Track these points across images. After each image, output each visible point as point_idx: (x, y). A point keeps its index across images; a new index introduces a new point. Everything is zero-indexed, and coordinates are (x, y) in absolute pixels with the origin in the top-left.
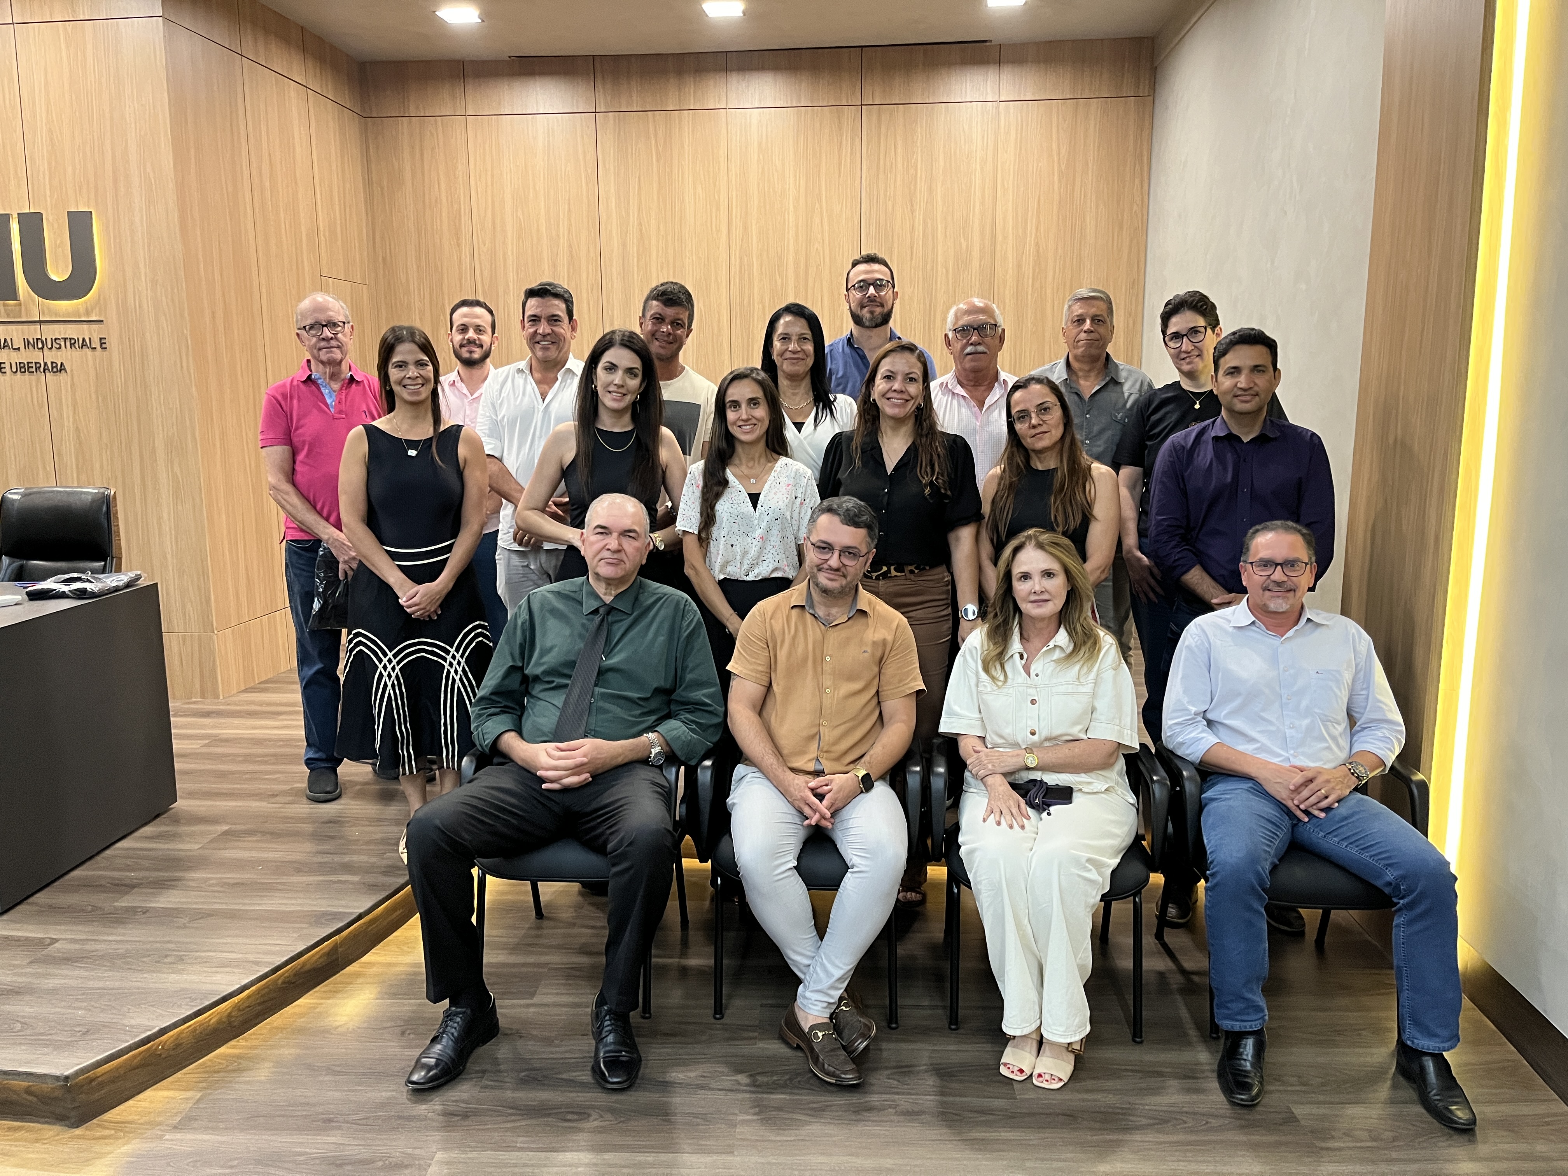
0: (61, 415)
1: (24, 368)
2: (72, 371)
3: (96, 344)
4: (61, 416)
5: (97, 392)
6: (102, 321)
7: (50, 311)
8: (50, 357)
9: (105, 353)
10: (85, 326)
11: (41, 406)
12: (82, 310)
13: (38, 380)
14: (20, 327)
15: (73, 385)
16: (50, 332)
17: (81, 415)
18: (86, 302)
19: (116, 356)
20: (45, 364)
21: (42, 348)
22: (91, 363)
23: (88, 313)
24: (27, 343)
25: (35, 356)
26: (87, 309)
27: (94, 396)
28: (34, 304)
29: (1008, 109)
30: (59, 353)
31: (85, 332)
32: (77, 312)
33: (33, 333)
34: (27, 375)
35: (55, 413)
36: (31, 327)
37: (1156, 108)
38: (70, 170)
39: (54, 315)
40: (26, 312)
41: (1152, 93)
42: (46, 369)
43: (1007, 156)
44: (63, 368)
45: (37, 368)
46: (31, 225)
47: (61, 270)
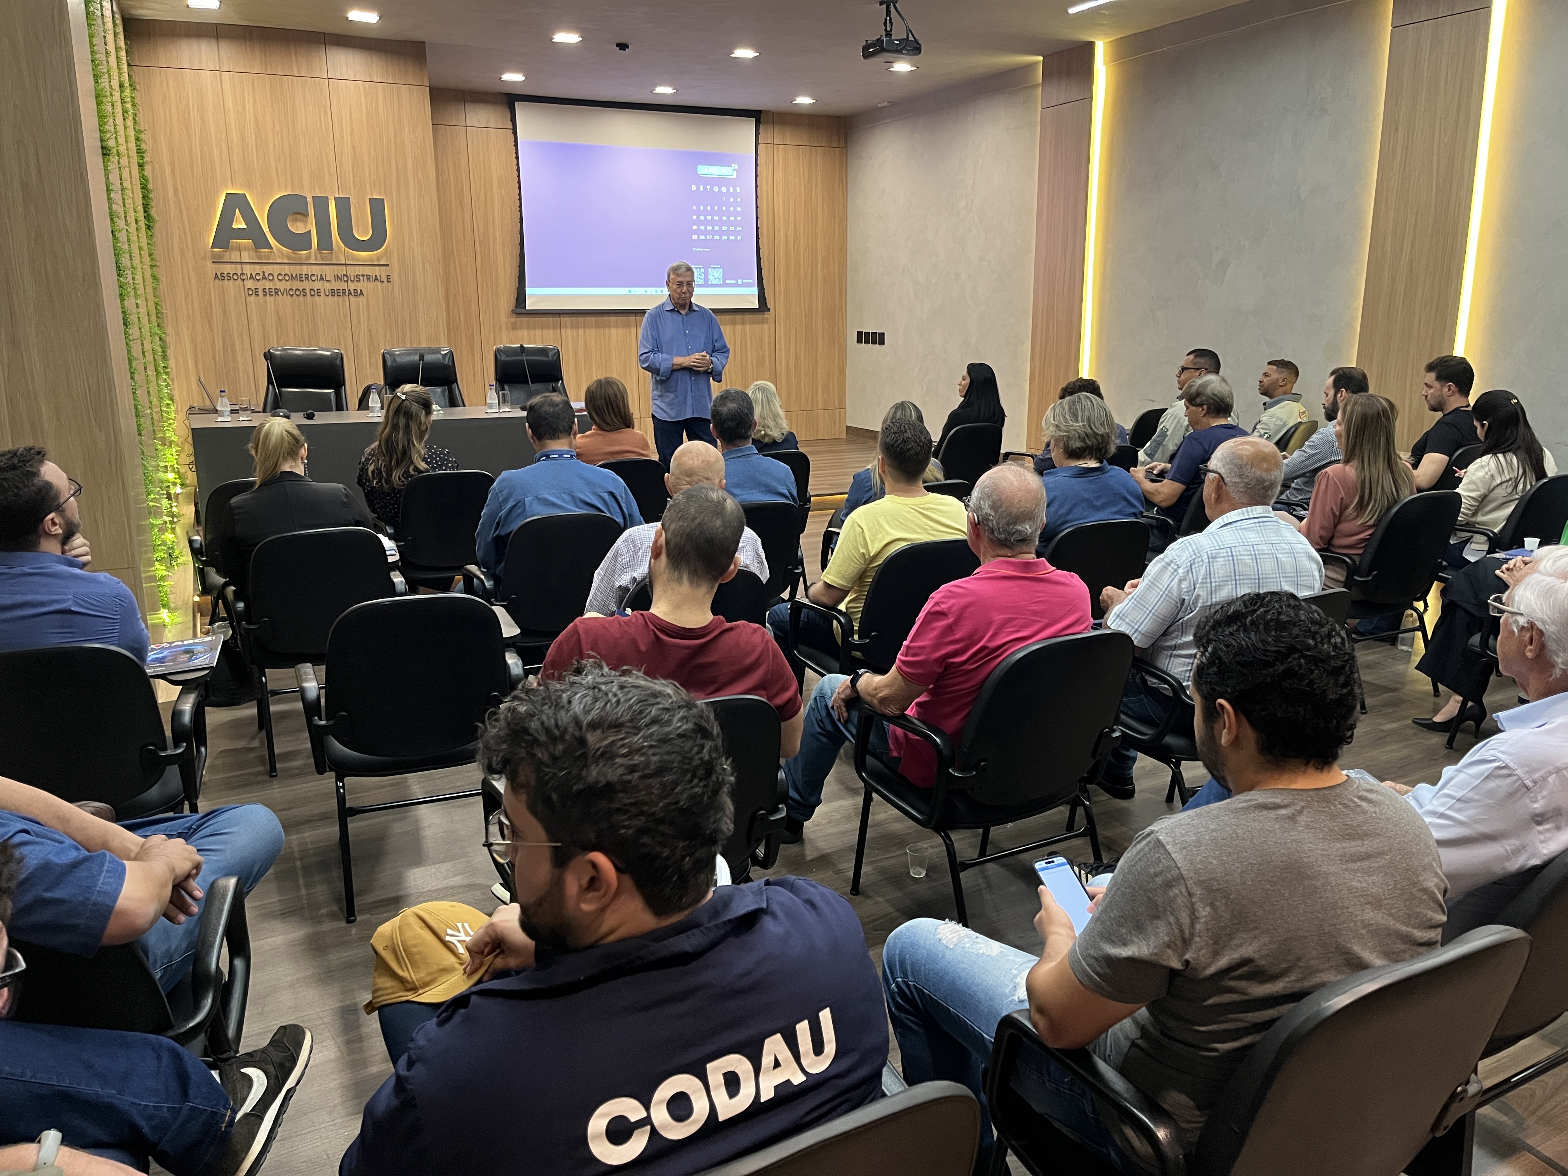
1: (333, 292)
2: (367, 295)
3: (384, 279)
4: (359, 322)
5: (383, 307)
6: (388, 265)
7: (353, 258)
8: (352, 286)
9: (389, 284)
10: (377, 268)
11: (345, 317)
12: (375, 258)
13: (344, 300)
14: (331, 267)
15: (368, 303)
16: (352, 271)
17: (373, 322)
18: (377, 253)
19: (396, 287)
20: (349, 290)
21: (347, 281)
22: (380, 290)
23: (378, 259)
24: (338, 278)
25: (343, 285)
27: (381, 310)
28: (343, 253)
29: (778, 149)
30: (358, 284)
31: (376, 271)
32: (371, 259)
33: (341, 271)
34: (336, 297)
35: (355, 321)
36: (340, 267)
37: (849, 155)
38: (367, 172)
39: (358, 260)
40: (337, 258)
41: (846, 147)
42: (350, 293)
43: (779, 175)
44: (362, 294)
45: (344, 293)
46: (343, 204)
47: (363, 234)
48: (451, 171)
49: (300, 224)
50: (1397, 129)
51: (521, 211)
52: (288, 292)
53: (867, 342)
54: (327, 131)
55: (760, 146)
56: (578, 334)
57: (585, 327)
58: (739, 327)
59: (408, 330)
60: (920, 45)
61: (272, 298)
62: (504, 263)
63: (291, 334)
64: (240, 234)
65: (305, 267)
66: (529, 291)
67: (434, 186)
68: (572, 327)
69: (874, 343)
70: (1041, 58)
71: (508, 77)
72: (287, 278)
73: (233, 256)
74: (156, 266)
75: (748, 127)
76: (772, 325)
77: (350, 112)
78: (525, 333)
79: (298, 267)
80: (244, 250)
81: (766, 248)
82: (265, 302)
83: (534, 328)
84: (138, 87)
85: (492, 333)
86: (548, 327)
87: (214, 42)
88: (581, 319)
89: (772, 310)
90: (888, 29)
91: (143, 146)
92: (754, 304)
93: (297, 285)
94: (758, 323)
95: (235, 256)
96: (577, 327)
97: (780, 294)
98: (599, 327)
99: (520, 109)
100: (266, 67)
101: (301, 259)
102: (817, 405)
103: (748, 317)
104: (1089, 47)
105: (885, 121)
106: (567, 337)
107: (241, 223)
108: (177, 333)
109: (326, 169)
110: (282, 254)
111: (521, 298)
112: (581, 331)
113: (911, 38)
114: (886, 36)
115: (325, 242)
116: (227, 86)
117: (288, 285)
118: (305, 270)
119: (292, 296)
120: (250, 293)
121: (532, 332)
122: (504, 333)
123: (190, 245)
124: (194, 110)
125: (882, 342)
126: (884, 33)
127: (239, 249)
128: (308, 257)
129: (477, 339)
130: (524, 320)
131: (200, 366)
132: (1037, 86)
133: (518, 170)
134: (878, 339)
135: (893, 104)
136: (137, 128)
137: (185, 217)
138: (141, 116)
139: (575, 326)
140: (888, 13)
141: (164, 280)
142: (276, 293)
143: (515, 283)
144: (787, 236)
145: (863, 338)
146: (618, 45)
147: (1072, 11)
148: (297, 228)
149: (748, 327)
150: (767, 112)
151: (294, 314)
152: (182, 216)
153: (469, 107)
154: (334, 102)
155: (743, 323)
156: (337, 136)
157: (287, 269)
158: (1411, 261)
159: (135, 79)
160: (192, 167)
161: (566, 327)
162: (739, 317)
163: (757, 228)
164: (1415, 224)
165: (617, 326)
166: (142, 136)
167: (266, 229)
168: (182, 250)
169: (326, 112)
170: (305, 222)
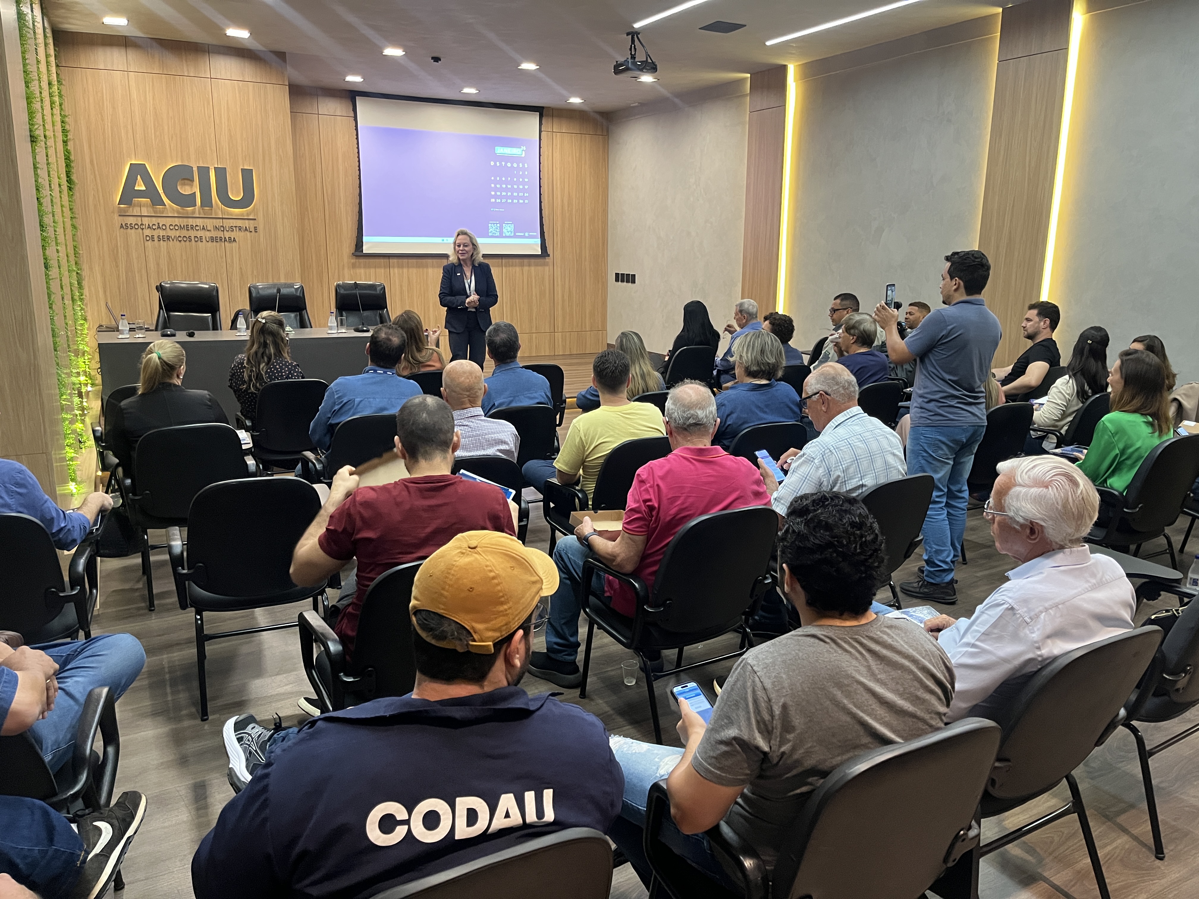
0: (233, 263)
1: (212, 239)
2: (239, 241)
3: (252, 229)
5: (251, 251)
6: (255, 219)
7: (228, 214)
8: (227, 235)
9: (256, 234)
10: (247, 221)
11: (222, 258)
12: (245, 214)
13: (221, 245)
14: (211, 220)
15: (239, 248)
16: (228, 223)
17: (243, 261)
18: (248, 210)
19: (262, 236)
20: (225, 238)
21: (223, 231)
22: (249, 238)
23: (248, 215)
24: (216, 228)
25: (220, 234)
27: (250, 253)
28: (221, 210)
29: (556, 136)
30: (232, 233)
31: (246, 224)
32: (242, 215)
33: (219, 223)
34: (215, 243)
35: (229, 260)
36: (218, 220)
37: (610, 142)
38: (240, 149)
39: (231, 215)
40: (216, 213)
41: (608, 135)
42: (225, 240)
43: (557, 155)
44: (234, 240)
45: (221, 240)
46: (221, 173)
47: (236, 195)
48: (306, 147)
49: (187, 188)
50: (1001, 136)
51: (360, 178)
52: (178, 239)
53: (622, 281)
54: (209, 117)
55: (543, 133)
56: (403, 272)
57: (408, 267)
58: (526, 268)
59: (270, 267)
60: (656, 66)
61: (165, 243)
62: (347, 218)
63: (179, 270)
64: (141, 194)
65: (190, 220)
66: (365, 239)
67: (292, 160)
68: (398, 267)
69: (628, 282)
70: (749, 75)
71: (350, 78)
72: (177, 228)
73: (135, 211)
74: (75, 218)
75: (534, 119)
76: (551, 267)
77: (227, 103)
78: (362, 271)
79: (185, 220)
80: (144, 206)
81: (547, 209)
82: (160, 246)
83: (370, 267)
84: (64, 82)
85: (337, 271)
86: (380, 267)
87: (123, 51)
88: (405, 261)
89: (551, 255)
90: (633, 53)
91: (67, 127)
92: (537, 251)
93: (184, 233)
94: (541, 266)
95: (136, 211)
96: (402, 267)
97: (557, 244)
98: (419, 267)
99: (360, 103)
100: (163, 69)
101: (187, 213)
102: (585, 327)
103: (533, 261)
104: (784, 68)
105: (636, 117)
106: (394, 274)
107: (141, 186)
108: (91, 269)
109: (208, 146)
110: (173, 210)
111: (359, 244)
112: (405, 270)
113: (649, 61)
114: (631, 58)
115: (207, 201)
116: (133, 83)
117: (178, 233)
118: (191, 222)
119: (180, 241)
120: (148, 239)
121: (368, 271)
122: (346, 270)
123: (102, 201)
124: (107, 100)
125: (634, 282)
126: (630, 57)
127: (140, 205)
128: (194, 212)
129: (325, 275)
130: (362, 261)
131: (108, 294)
132: (747, 95)
133: (358, 148)
134: (631, 279)
135: (642, 104)
136: (63, 113)
137: (99, 181)
138: (66, 104)
139: (401, 266)
140: (633, 41)
141: (81, 228)
142: (168, 239)
143: (355, 234)
144: (562, 201)
145: (620, 278)
146: (433, 58)
147: (769, 43)
148: (185, 190)
149: (533, 268)
150: (548, 108)
151: (182, 255)
152: (96, 180)
153: (320, 99)
154: (215, 95)
155: (529, 265)
156: (217, 121)
157: (177, 221)
158: (1010, 232)
159: (62, 76)
160: (105, 143)
161: (394, 267)
162: (526, 261)
163: (540, 194)
164: (1013, 206)
165: (433, 267)
166: (67, 119)
167: (161, 191)
168: (95, 206)
169: (208, 103)
170: (191, 186)
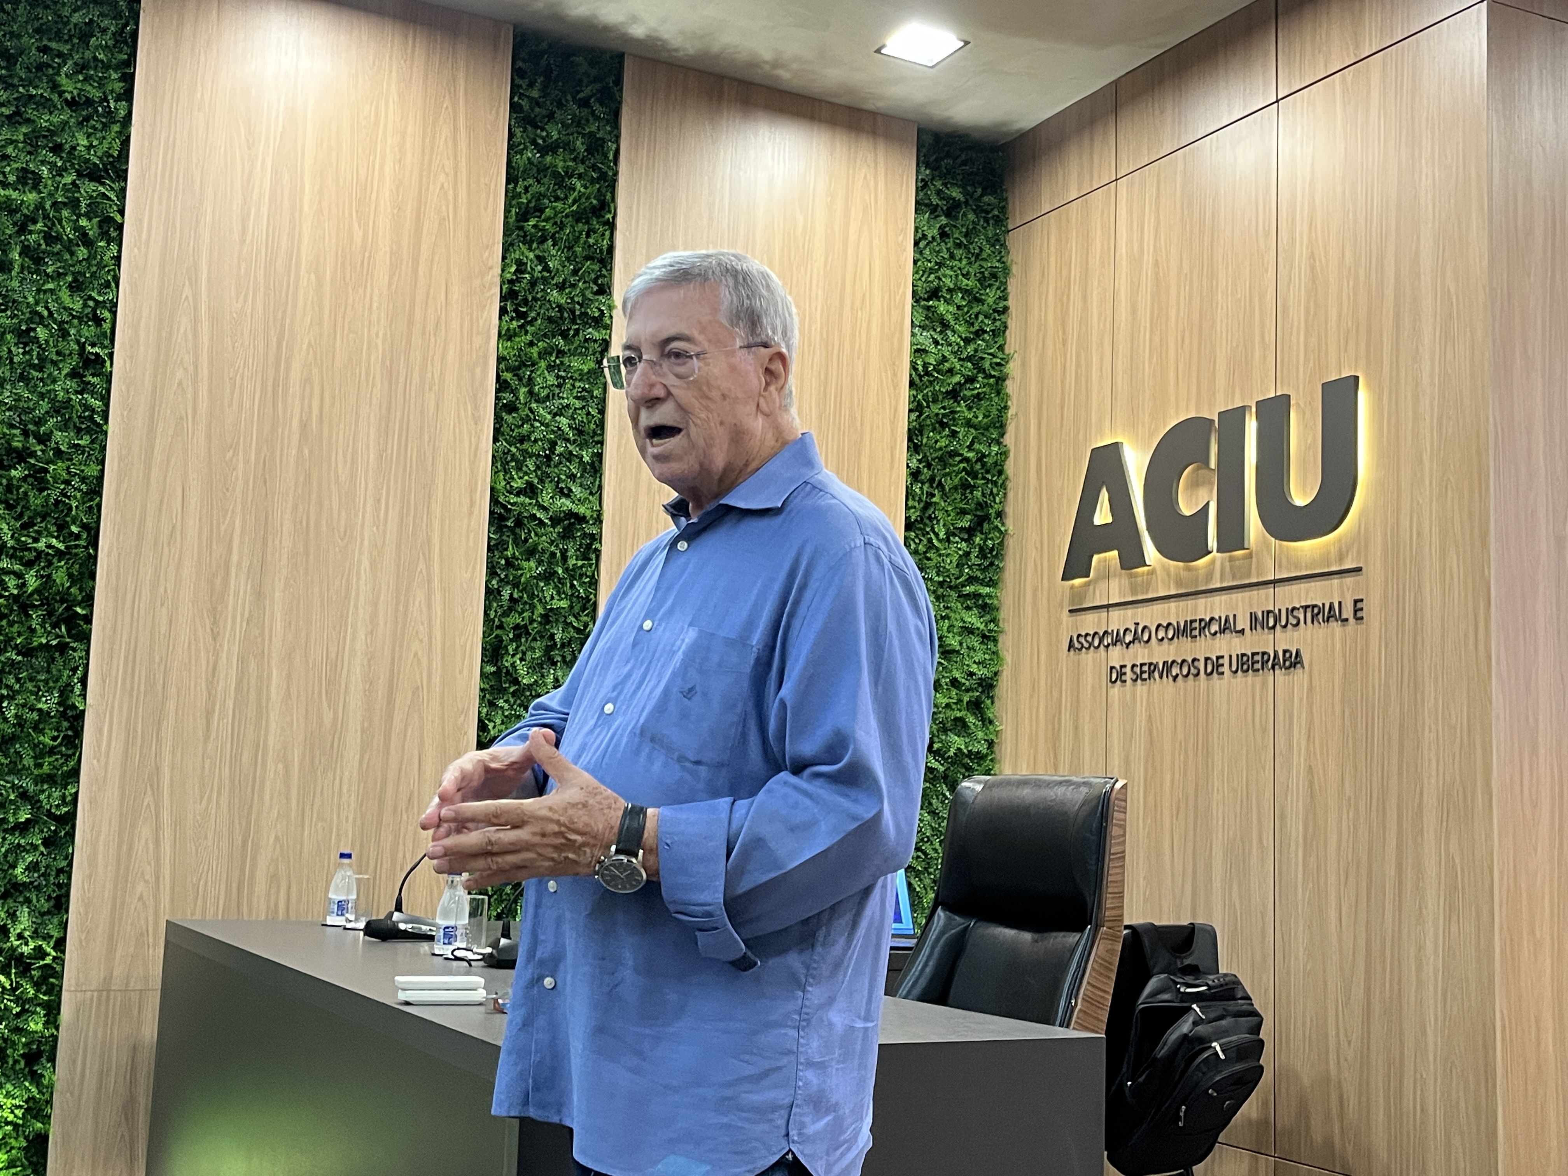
1: (1247, 664)
2: (1311, 665)
3: (1348, 613)
4: (1290, 746)
5: (1342, 701)
6: (1359, 570)
7: (1289, 561)
8: (1283, 641)
9: (1362, 627)
10: (1335, 582)
11: (1264, 730)
12: (1333, 555)
13: (1264, 684)
14: (1245, 594)
15: (1311, 689)
16: (1286, 598)
17: (1317, 742)
18: (1339, 539)
19: (1375, 632)
20: (1276, 653)
21: (1274, 627)
22: (1338, 646)
23: (1341, 558)
24: (1255, 621)
25: (1263, 642)
26: (1340, 550)
27: (1338, 707)
28: (1269, 552)
30: (1295, 634)
31: (1333, 591)
32: (1322, 559)
33: (1263, 600)
34: (1250, 676)
35: (1282, 741)
36: (1262, 592)
39: (1297, 567)
40: (1259, 567)
42: (1277, 663)
44: (1299, 660)
45: (1264, 663)
46: (1273, 417)
49: (1202, 493)
52: (1170, 670)
54: (1267, 234)
61: (1145, 688)
63: (1168, 778)
64: (1103, 539)
65: (1201, 601)
72: (1169, 634)
73: (1094, 593)
79: (1190, 603)
82: (1134, 698)
87: (1111, 122)
93: (1186, 649)
95: (1096, 593)
107: (1105, 511)
109: (1257, 338)
110: (1169, 575)
115: (1232, 531)
116: (1122, 209)
117: (1171, 652)
118: (1203, 609)
119: (1175, 678)
120: (1116, 677)
124: (1075, 282)
128: (1209, 576)
142: (1151, 673)
148: (1194, 503)
154: (1286, 154)
156: (1284, 237)
157: (1172, 612)
169: (1268, 188)
170: (1211, 484)
